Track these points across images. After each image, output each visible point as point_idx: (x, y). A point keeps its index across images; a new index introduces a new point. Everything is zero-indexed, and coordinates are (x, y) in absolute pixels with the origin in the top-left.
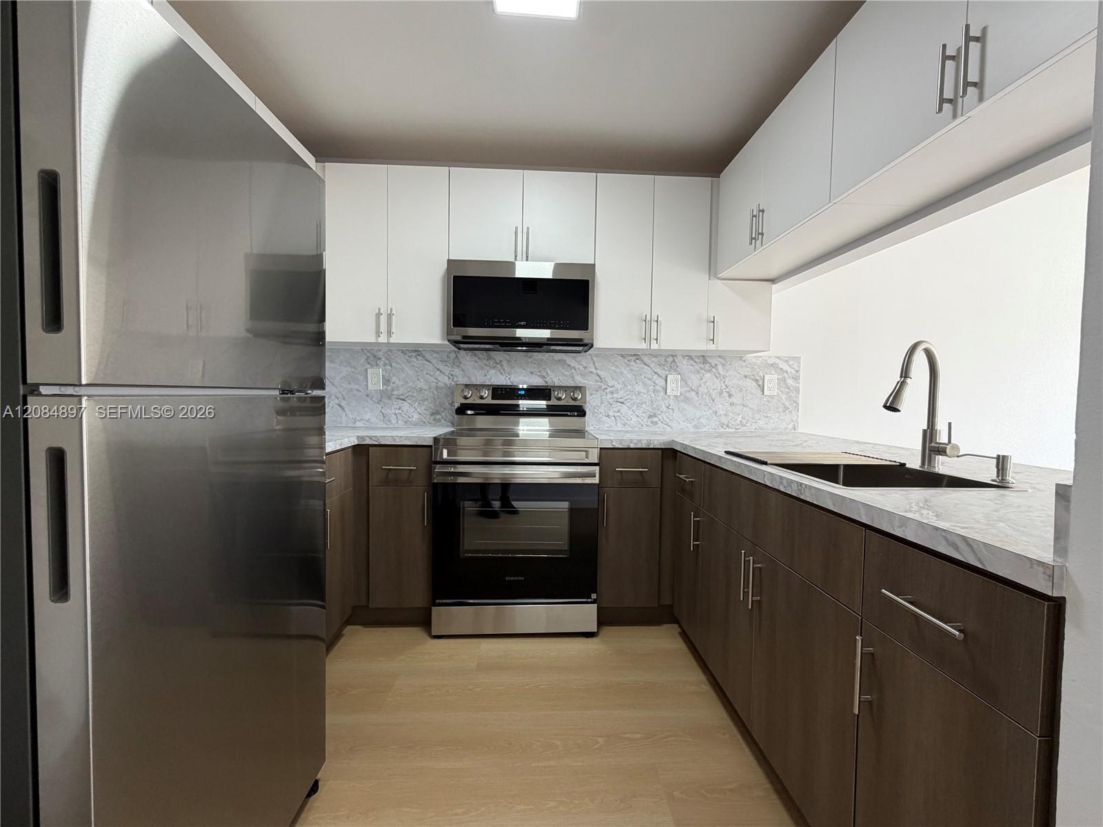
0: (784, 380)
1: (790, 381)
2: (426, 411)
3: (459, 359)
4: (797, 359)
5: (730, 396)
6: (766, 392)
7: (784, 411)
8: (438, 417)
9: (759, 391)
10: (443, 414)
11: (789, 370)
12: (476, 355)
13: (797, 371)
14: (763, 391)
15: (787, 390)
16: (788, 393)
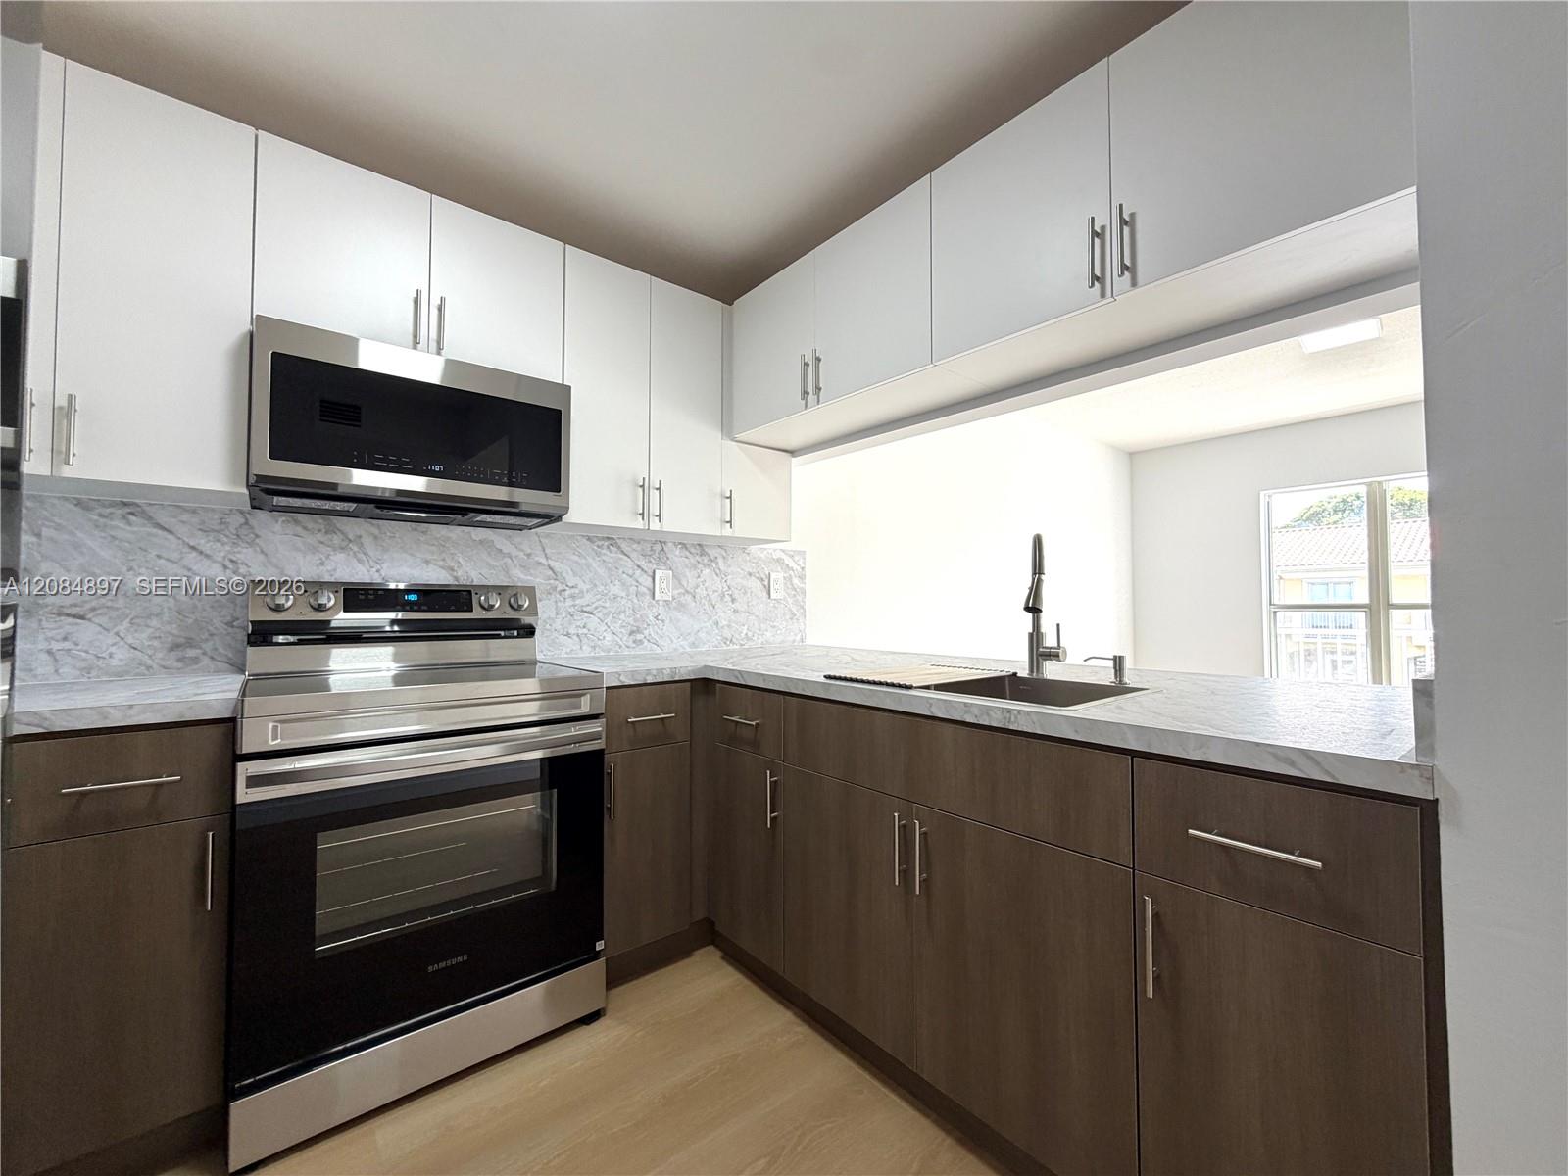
0: (790, 577)
1: (796, 581)
2: (156, 643)
3: (252, 528)
4: (802, 553)
5: (733, 600)
6: (773, 595)
7: (791, 619)
8: (191, 653)
9: (765, 594)
10: (208, 646)
11: (795, 567)
12: (297, 522)
13: (803, 569)
14: (769, 594)
15: (793, 592)
16: (794, 595)
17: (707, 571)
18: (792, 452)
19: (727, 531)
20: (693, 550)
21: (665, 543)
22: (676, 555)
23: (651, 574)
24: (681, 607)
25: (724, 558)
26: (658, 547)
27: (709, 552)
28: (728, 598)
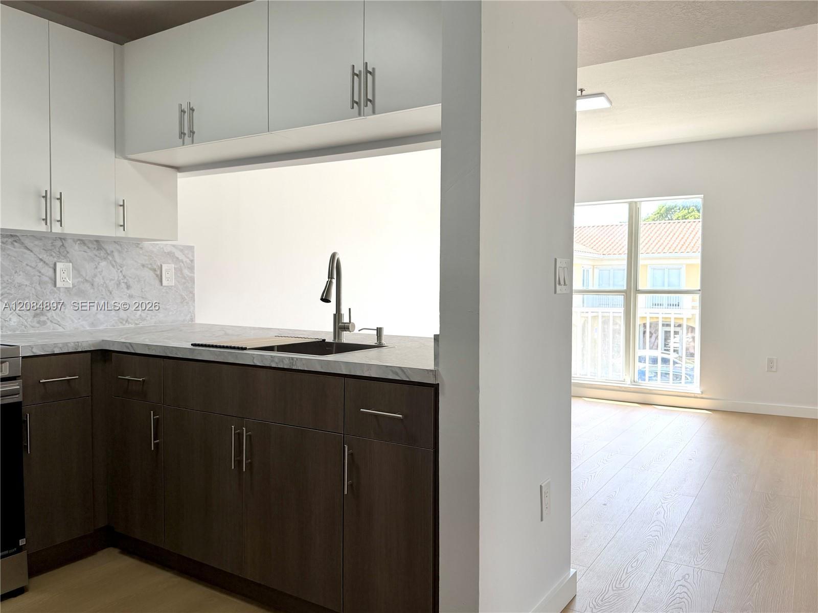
0: (181, 270)
1: (186, 272)
4: (191, 248)
5: (128, 287)
6: (165, 283)
7: (182, 303)
9: (157, 282)
11: (185, 259)
13: (192, 261)
14: (161, 281)
15: (183, 280)
16: (184, 283)
17: (103, 264)
18: (178, 169)
19: (120, 233)
20: (90, 245)
21: (64, 239)
22: (76, 250)
23: (52, 266)
24: (81, 293)
25: (119, 252)
26: (59, 243)
27: (106, 247)
28: (123, 285)
